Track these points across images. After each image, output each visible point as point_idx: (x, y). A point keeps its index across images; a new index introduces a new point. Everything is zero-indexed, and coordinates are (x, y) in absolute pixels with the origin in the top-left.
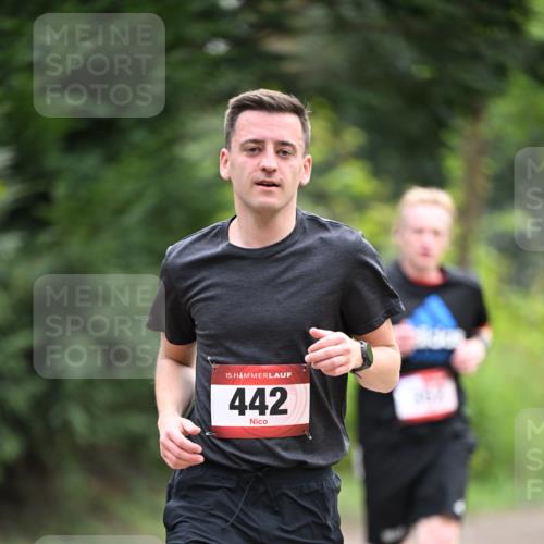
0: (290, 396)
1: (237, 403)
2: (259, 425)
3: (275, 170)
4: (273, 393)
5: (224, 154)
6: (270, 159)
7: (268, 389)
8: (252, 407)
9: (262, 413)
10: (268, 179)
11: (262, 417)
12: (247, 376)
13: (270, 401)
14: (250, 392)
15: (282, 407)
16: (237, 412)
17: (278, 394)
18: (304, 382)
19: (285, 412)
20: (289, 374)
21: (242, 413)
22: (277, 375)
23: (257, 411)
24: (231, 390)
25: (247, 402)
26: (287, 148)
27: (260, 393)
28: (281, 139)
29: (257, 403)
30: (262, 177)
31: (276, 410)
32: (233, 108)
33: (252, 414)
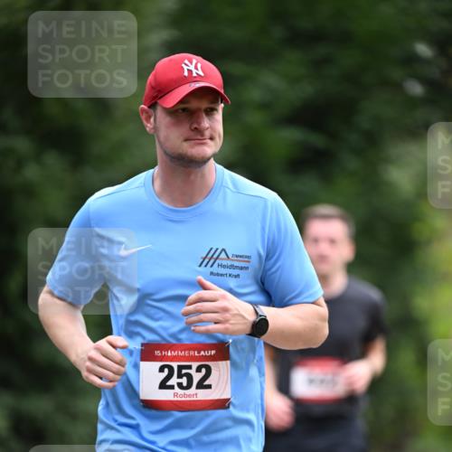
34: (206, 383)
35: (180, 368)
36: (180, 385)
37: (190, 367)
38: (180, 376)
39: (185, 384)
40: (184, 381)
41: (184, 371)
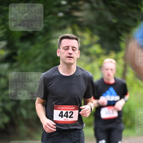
0: (74, 113)
1: (61, 115)
2: (66, 121)
3: (72, 54)
4: (70, 113)
5: (58, 50)
6: (70, 51)
7: (69, 112)
8: (65, 116)
9: (67, 117)
10: (70, 56)
11: (67, 119)
12: (64, 108)
13: (69, 115)
14: (64, 112)
15: (72, 116)
16: (61, 117)
17: (71, 113)
18: (77, 110)
19: (72, 117)
20: (74, 108)
21: (62, 117)
22: (71, 108)
23: (66, 117)
24: (59, 111)
25: (63, 115)
26: (74, 49)
27: (67, 113)
28: (73, 46)
29: (66, 115)
30: (69, 55)
31: (70, 117)
32: (60, 38)
33: (64, 118)
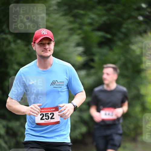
34: (53, 117)
35: (46, 114)
36: (46, 119)
37: (48, 114)
38: (46, 116)
39: (47, 118)
40: (47, 117)
41: (47, 115)
